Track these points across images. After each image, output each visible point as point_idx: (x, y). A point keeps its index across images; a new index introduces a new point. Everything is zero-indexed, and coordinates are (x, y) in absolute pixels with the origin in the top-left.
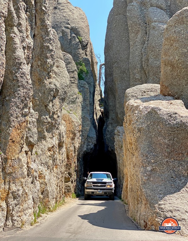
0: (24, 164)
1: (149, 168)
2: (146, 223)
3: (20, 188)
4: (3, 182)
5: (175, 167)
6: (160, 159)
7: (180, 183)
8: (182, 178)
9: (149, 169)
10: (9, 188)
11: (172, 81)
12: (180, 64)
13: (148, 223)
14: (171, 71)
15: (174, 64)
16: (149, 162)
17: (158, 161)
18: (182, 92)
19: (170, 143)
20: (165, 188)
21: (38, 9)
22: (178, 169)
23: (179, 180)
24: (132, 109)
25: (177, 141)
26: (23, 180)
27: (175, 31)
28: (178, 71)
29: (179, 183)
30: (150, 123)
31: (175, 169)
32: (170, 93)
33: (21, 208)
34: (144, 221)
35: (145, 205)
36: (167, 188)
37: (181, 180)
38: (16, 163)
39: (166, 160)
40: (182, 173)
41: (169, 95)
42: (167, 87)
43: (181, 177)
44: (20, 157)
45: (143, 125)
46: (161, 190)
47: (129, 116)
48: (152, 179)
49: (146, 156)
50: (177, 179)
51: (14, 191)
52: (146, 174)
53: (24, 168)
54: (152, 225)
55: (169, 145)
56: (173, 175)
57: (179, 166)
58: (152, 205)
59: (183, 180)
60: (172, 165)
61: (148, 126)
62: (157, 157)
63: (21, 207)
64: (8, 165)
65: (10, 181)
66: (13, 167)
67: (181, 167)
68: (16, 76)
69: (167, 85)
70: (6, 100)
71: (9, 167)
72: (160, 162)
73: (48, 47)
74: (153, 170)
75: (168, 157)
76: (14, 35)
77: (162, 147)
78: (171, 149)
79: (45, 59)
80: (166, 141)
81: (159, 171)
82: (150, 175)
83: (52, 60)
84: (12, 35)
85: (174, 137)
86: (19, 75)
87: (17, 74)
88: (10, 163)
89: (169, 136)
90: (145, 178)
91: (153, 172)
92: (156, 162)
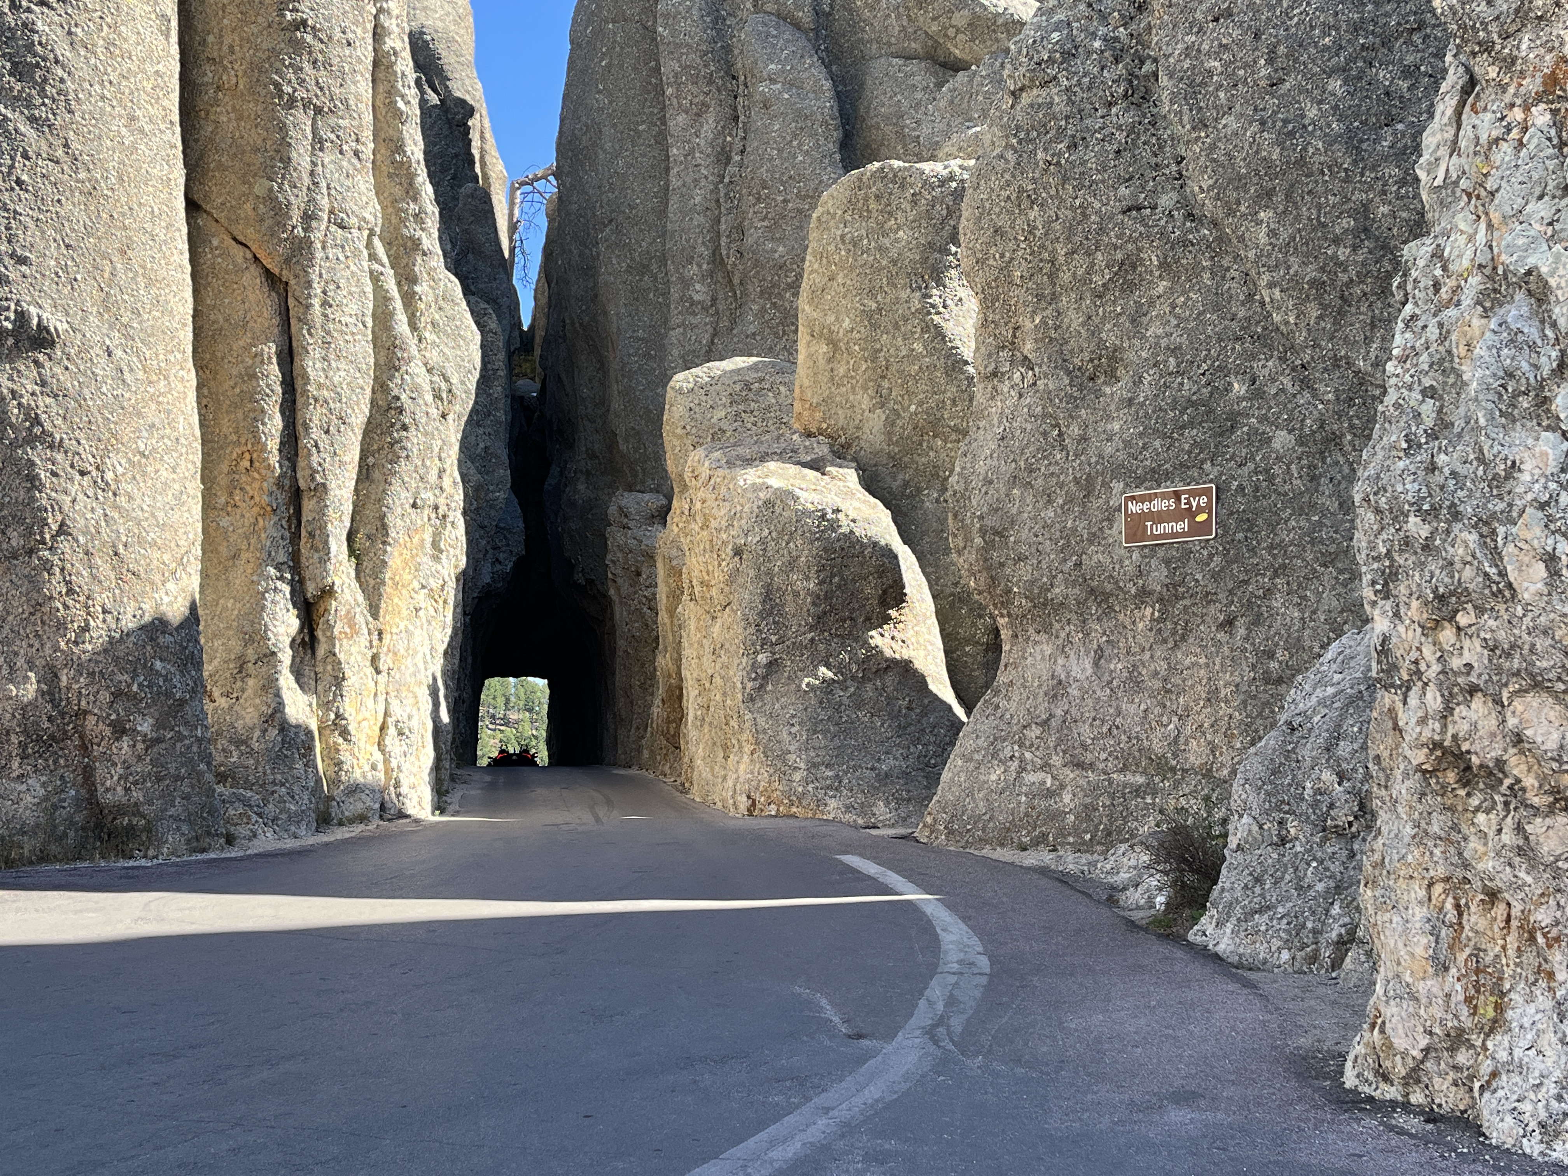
1: (762, 658)
2: (754, 801)
6: (793, 633)
8: (849, 683)
9: (765, 661)
10: (386, 712)
11: (832, 390)
12: (855, 344)
13: (758, 799)
15: (839, 341)
16: (765, 642)
17: (788, 640)
19: (821, 591)
20: (805, 709)
25: (839, 587)
30: (769, 534)
34: (749, 797)
35: (752, 754)
38: (400, 642)
39: (809, 636)
40: (851, 671)
41: (822, 431)
42: (815, 407)
46: (793, 716)
48: (770, 687)
49: (756, 626)
52: (756, 673)
54: (770, 804)
55: (818, 597)
59: (852, 689)
60: (825, 649)
61: (762, 541)
62: (787, 627)
64: (385, 649)
65: (387, 693)
66: (395, 654)
67: (847, 655)
68: (397, 398)
69: (815, 400)
70: (367, 465)
71: (386, 655)
72: (792, 642)
73: (417, 242)
74: (774, 662)
75: (816, 629)
76: (378, 267)
77: (801, 602)
78: (823, 606)
79: (409, 286)
80: (812, 586)
81: (789, 666)
82: (765, 677)
83: (432, 288)
84: (372, 267)
85: (833, 576)
86: (405, 395)
87: (398, 392)
88: (389, 645)
89: (820, 571)
90: (752, 684)
91: (774, 668)
92: (784, 642)
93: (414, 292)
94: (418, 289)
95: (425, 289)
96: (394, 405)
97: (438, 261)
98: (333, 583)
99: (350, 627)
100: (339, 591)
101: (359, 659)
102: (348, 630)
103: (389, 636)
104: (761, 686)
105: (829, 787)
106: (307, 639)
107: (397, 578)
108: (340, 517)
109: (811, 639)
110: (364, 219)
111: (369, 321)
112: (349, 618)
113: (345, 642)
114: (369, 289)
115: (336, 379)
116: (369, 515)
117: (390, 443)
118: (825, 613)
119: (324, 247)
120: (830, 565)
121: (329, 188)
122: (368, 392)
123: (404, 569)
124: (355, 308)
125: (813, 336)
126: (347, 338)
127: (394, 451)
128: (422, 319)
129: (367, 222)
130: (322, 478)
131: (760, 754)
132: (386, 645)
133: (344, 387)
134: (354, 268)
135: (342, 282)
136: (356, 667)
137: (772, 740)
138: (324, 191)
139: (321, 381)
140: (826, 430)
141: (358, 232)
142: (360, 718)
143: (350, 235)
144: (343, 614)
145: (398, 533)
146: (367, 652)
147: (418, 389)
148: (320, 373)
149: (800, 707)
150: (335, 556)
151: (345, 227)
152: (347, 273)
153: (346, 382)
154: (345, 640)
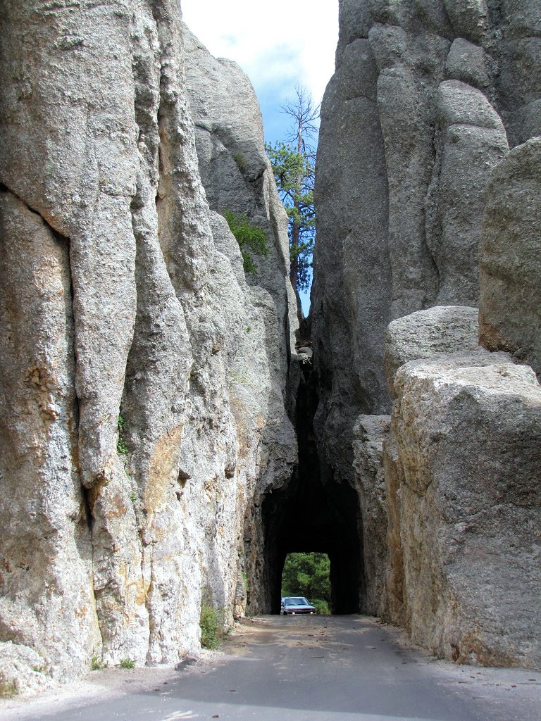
0: (179, 523)
1: (460, 527)
2: (457, 649)
3: (174, 577)
6: (484, 505)
8: (534, 546)
9: (461, 529)
10: (152, 577)
11: (508, 314)
12: (524, 276)
13: (460, 648)
14: (504, 291)
15: (511, 275)
16: (460, 513)
17: (479, 511)
18: (532, 342)
19: (506, 468)
21: (165, 131)
22: (525, 527)
23: (528, 552)
24: (414, 388)
25: (520, 465)
26: (177, 558)
27: (510, 195)
28: (520, 291)
30: (460, 424)
31: (517, 527)
32: (503, 343)
34: (453, 646)
35: (454, 608)
36: (501, 569)
38: (162, 520)
39: (497, 507)
41: (501, 348)
42: (495, 329)
44: (172, 508)
45: (444, 429)
47: (408, 403)
48: (467, 550)
49: (452, 500)
50: (523, 548)
51: (163, 582)
52: (454, 539)
53: (179, 532)
54: (470, 652)
55: (502, 474)
56: (515, 540)
60: (512, 518)
61: (454, 431)
62: (478, 500)
64: (150, 525)
65: (152, 562)
66: (158, 529)
67: (531, 522)
68: (157, 326)
69: (494, 323)
70: (135, 379)
71: (151, 530)
72: (483, 513)
73: (193, 228)
74: (468, 530)
75: (504, 501)
76: (145, 229)
77: (489, 478)
78: (508, 481)
79: (188, 259)
80: (497, 465)
81: (482, 533)
82: (462, 543)
83: (206, 260)
84: (140, 230)
85: (515, 456)
86: (163, 323)
87: (158, 321)
88: (153, 522)
89: (504, 452)
90: (451, 548)
91: (469, 535)
92: (476, 513)
93: (192, 263)
94: (194, 261)
95: (200, 261)
96: (155, 331)
97: (209, 241)
98: (103, 472)
99: (118, 507)
100: (108, 478)
101: (127, 533)
102: (117, 511)
103: (152, 515)
104: (459, 551)
106: (85, 518)
107: (159, 468)
108: (109, 418)
109: (499, 510)
110: (127, 188)
111: (133, 267)
112: (119, 502)
113: (114, 520)
114: (133, 241)
115: (106, 310)
116: (135, 419)
117: (152, 361)
118: (510, 487)
119: (95, 210)
120: (512, 447)
121: (100, 165)
122: (132, 321)
123: (164, 461)
124: (120, 256)
125: (491, 274)
126: (114, 279)
127: (156, 368)
128: (198, 283)
129: (130, 191)
130: (94, 388)
131: (460, 608)
132: (151, 522)
133: (112, 317)
134: (120, 225)
135: (110, 236)
136: (125, 540)
137: (470, 596)
138: (96, 167)
139: (94, 313)
140: (504, 346)
141: (123, 198)
142: (129, 582)
143: (116, 201)
144: (112, 497)
145: (158, 431)
146: (134, 527)
147: (173, 319)
148: (93, 307)
149: (491, 567)
150: (104, 450)
151: (112, 194)
152: (114, 230)
153: (114, 313)
154: (114, 519)
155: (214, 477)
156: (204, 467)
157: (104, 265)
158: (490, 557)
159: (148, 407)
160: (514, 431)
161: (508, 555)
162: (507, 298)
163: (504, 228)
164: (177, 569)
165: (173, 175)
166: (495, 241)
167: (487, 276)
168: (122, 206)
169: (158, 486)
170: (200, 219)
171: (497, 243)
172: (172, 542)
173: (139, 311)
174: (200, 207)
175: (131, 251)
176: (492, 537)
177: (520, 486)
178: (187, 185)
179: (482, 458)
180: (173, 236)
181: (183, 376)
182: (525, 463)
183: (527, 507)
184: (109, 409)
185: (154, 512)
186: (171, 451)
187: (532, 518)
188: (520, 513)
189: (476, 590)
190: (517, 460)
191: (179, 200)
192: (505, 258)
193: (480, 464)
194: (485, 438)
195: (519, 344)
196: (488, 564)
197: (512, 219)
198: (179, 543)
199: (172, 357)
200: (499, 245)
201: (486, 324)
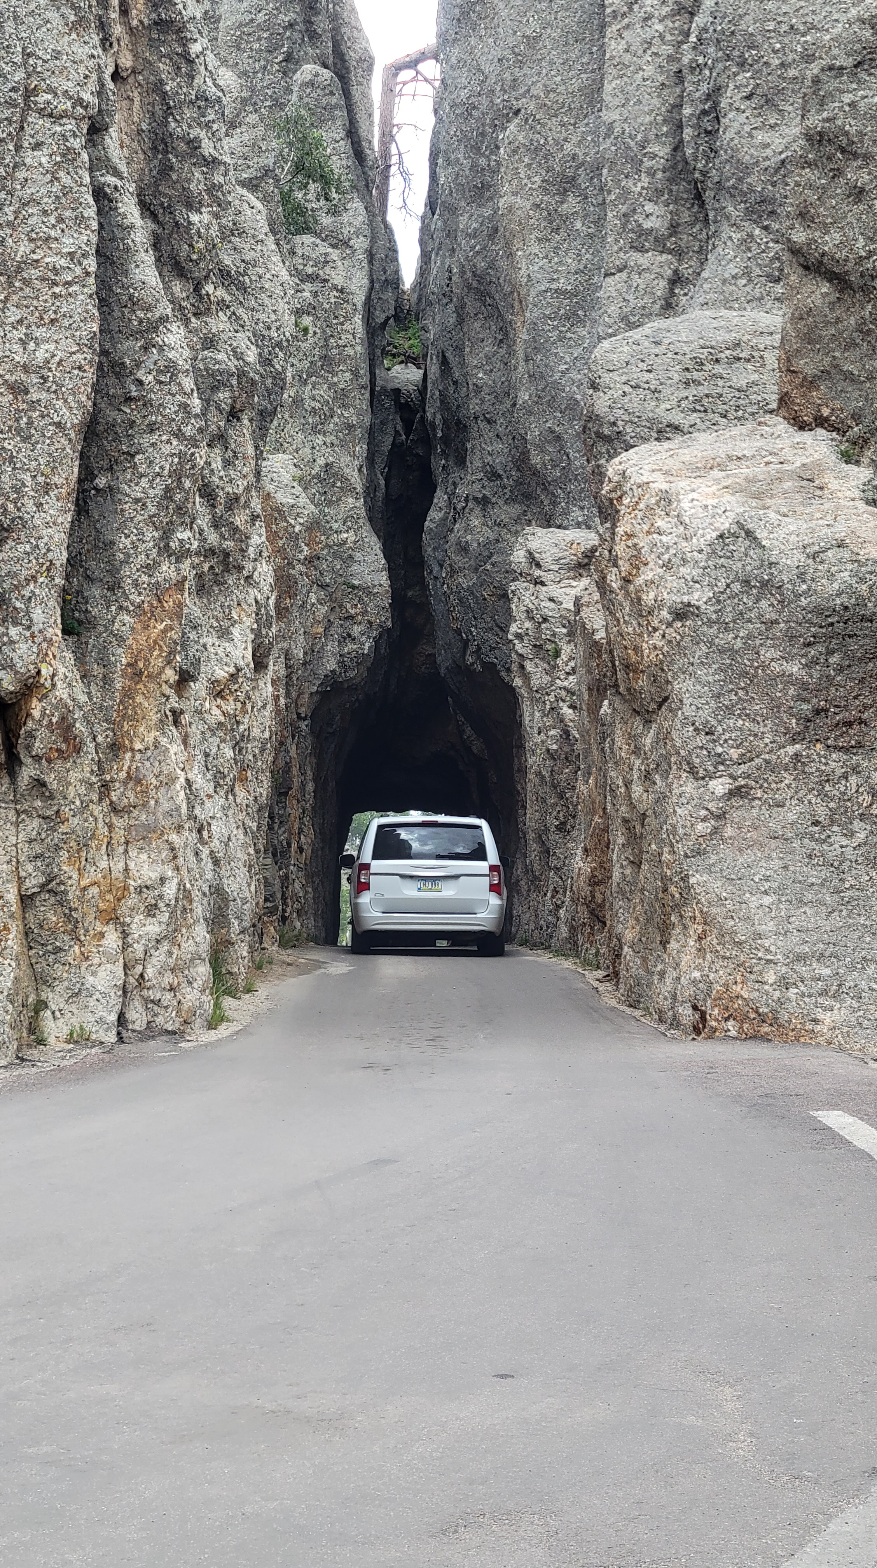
0: (177, 769)
1: (720, 786)
2: (703, 1015)
3: (170, 873)
4: (104, 847)
5: (828, 781)
6: (767, 745)
7: (847, 846)
8: (857, 825)
9: (721, 790)
11: (837, 354)
13: (709, 1012)
14: (832, 306)
15: (847, 273)
16: (720, 759)
17: (757, 757)
19: (811, 677)
20: (786, 868)
22: (842, 789)
23: (846, 835)
24: (642, 506)
25: (840, 670)
26: (174, 837)
27: (852, 104)
28: (863, 308)
29: (842, 847)
30: (728, 586)
31: (827, 788)
32: (826, 412)
33: (174, 957)
34: (695, 1008)
35: (700, 939)
36: (791, 868)
37: (852, 834)
38: (148, 764)
39: (791, 750)
41: (821, 422)
42: (810, 384)
43: (851, 823)
44: (164, 741)
45: (696, 595)
46: (767, 879)
47: (630, 536)
48: (729, 832)
49: (707, 734)
50: (835, 828)
51: (149, 883)
52: (707, 809)
53: (178, 787)
54: (727, 1019)
55: (804, 686)
56: (822, 813)
57: (845, 777)
58: (727, 938)
59: (861, 836)
60: (818, 770)
61: (717, 600)
62: (756, 735)
63: (175, 951)
64: (123, 775)
65: (127, 843)
66: (139, 782)
67: (853, 780)
68: (140, 383)
69: (810, 370)
70: (95, 488)
71: (125, 783)
72: (765, 760)
73: (194, 145)
74: (735, 793)
75: (804, 739)
76: (111, 180)
77: (778, 694)
78: (815, 700)
79: (181, 214)
80: (794, 668)
81: (760, 799)
82: (721, 816)
83: (216, 216)
84: (102, 179)
85: (830, 652)
86: (150, 378)
87: (140, 374)
88: (129, 767)
89: (809, 645)
90: (700, 827)
91: (736, 802)
92: (751, 760)
93: (189, 223)
94: (195, 218)
95: (206, 217)
96: (134, 394)
97: (225, 174)
98: (39, 673)
99: (66, 740)
100: (48, 684)
101: (82, 790)
102: (64, 747)
103: (128, 755)
104: (715, 830)
105: (824, 993)
106: (3, 758)
107: (141, 664)
108: (48, 570)
109: (796, 755)
110: (80, 102)
111: (91, 263)
112: (65, 728)
113: (58, 765)
114: (91, 212)
115: (41, 355)
116: (96, 568)
117: (128, 453)
118: (818, 712)
119: (18, 148)
120: (825, 635)
121: (27, 55)
122: (90, 374)
123: (151, 649)
124: (68, 243)
125: (806, 268)
126: (57, 290)
127: (135, 466)
128: (202, 265)
129: (86, 108)
130: (19, 510)
131: (712, 939)
132: (125, 768)
133: (53, 367)
134: (66, 180)
135: (48, 203)
136: (78, 803)
137: (732, 917)
138: (18, 59)
139: (17, 359)
140: (827, 419)
141: (73, 122)
142: (84, 883)
143: (59, 129)
144: (54, 720)
145: (140, 594)
146: (94, 779)
147: (171, 369)
148: (16, 347)
149: (777, 864)
150: (40, 632)
151: (51, 115)
152: (56, 188)
153: (57, 359)
154: (59, 762)
155: (232, 670)
156: (211, 649)
157: (37, 261)
158: (774, 843)
159: (121, 546)
160: (831, 604)
161: (806, 841)
162: (838, 320)
163: (838, 173)
164: (175, 857)
165: (149, 28)
166: (819, 199)
167: (800, 270)
168: (72, 140)
169: (139, 699)
170: (208, 126)
171: (823, 203)
172: (166, 806)
173: (104, 353)
174: (206, 100)
175: (88, 232)
176: (778, 806)
177: (837, 710)
178: (179, 50)
179: (767, 654)
180: (149, 160)
181: (187, 484)
182: (849, 666)
183: (845, 750)
184: (49, 550)
185: (132, 750)
186: (165, 631)
187: (856, 770)
188: (836, 762)
189: (744, 906)
190: (834, 659)
191: (162, 82)
192: (837, 236)
193: (764, 667)
194: (774, 616)
195: (857, 417)
196: (769, 857)
197: (855, 155)
198: (178, 809)
199: (168, 446)
200: (826, 209)
201: (794, 372)
